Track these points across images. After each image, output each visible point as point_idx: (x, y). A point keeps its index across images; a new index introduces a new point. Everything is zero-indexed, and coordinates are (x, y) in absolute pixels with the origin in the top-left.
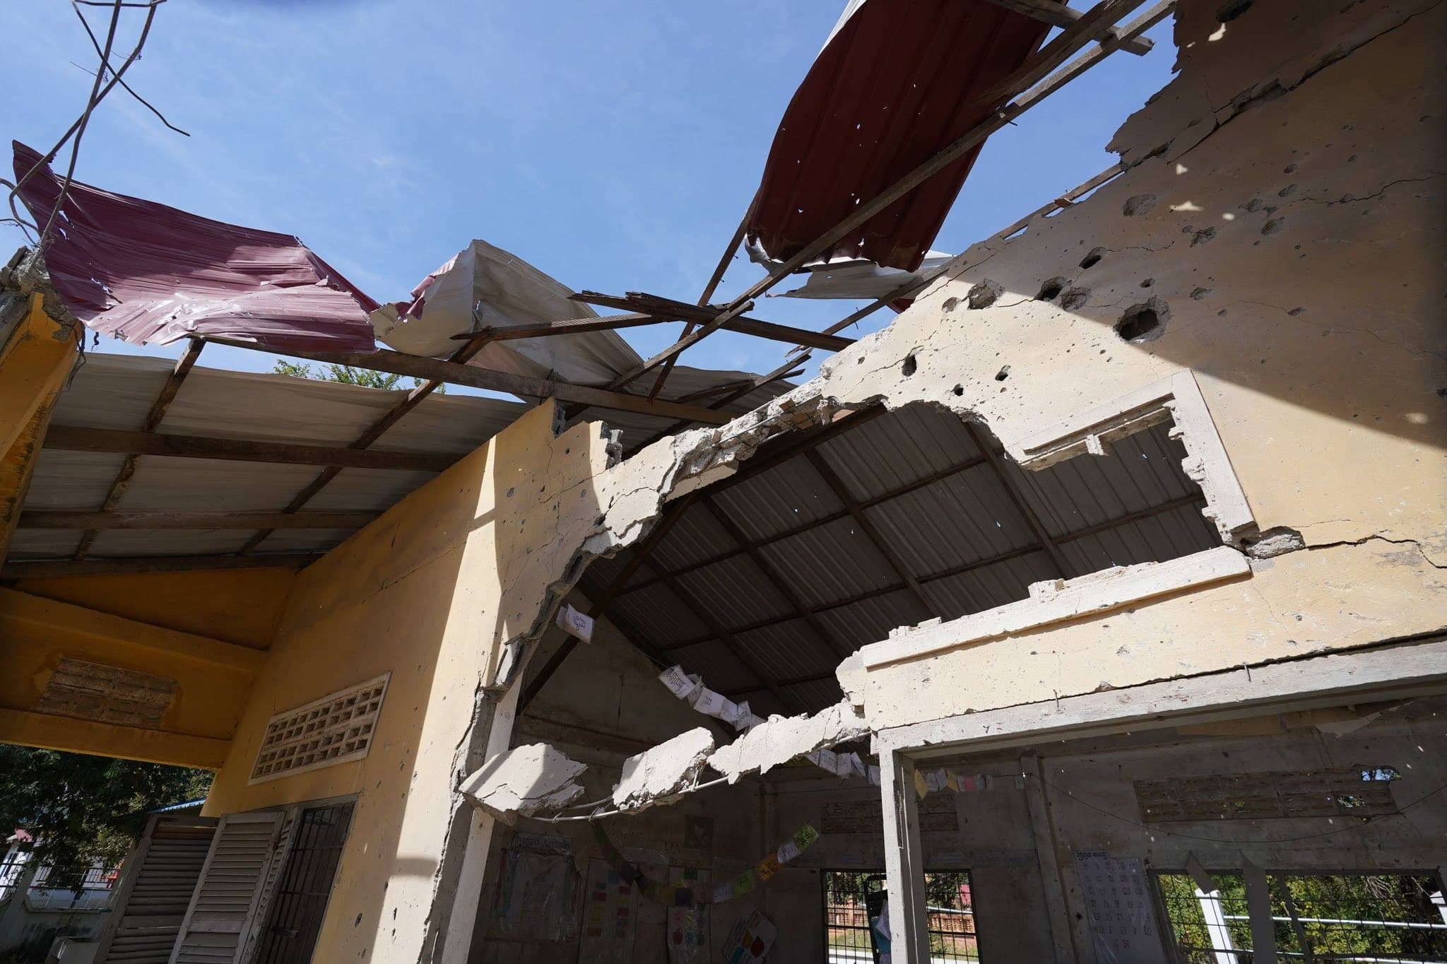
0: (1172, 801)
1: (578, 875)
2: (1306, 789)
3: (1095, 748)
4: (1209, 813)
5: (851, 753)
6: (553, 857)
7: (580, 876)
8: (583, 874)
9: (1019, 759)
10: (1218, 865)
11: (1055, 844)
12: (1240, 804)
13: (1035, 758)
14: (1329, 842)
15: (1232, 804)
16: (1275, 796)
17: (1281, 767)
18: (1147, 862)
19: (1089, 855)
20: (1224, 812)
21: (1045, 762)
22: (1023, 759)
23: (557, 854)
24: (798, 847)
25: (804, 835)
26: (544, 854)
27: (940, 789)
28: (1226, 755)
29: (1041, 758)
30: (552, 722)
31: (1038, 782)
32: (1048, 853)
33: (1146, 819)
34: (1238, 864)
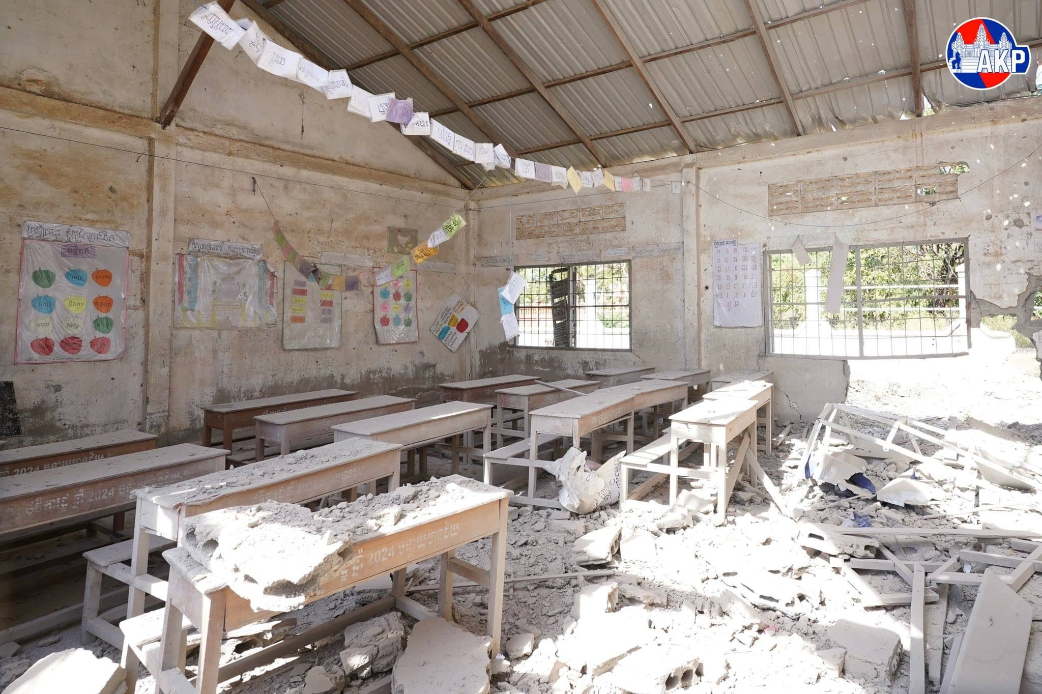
0: (795, 199)
1: (273, 275)
2: (897, 184)
3: (744, 158)
4: (819, 206)
5: (495, 145)
6: (241, 260)
7: (275, 276)
8: (279, 274)
9: (681, 171)
10: (815, 245)
11: (698, 235)
12: (844, 199)
13: (694, 168)
14: (901, 222)
15: (839, 198)
16: (872, 190)
17: (884, 166)
18: (765, 246)
19: (722, 243)
20: (832, 204)
21: (702, 172)
22: (685, 170)
23: (247, 258)
24: (446, 233)
25: (452, 222)
26: (231, 258)
27: (596, 186)
28: (845, 159)
29: (700, 169)
30: (216, 135)
31: (693, 188)
32: (691, 243)
33: (772, 213)
34: (831, 243)
